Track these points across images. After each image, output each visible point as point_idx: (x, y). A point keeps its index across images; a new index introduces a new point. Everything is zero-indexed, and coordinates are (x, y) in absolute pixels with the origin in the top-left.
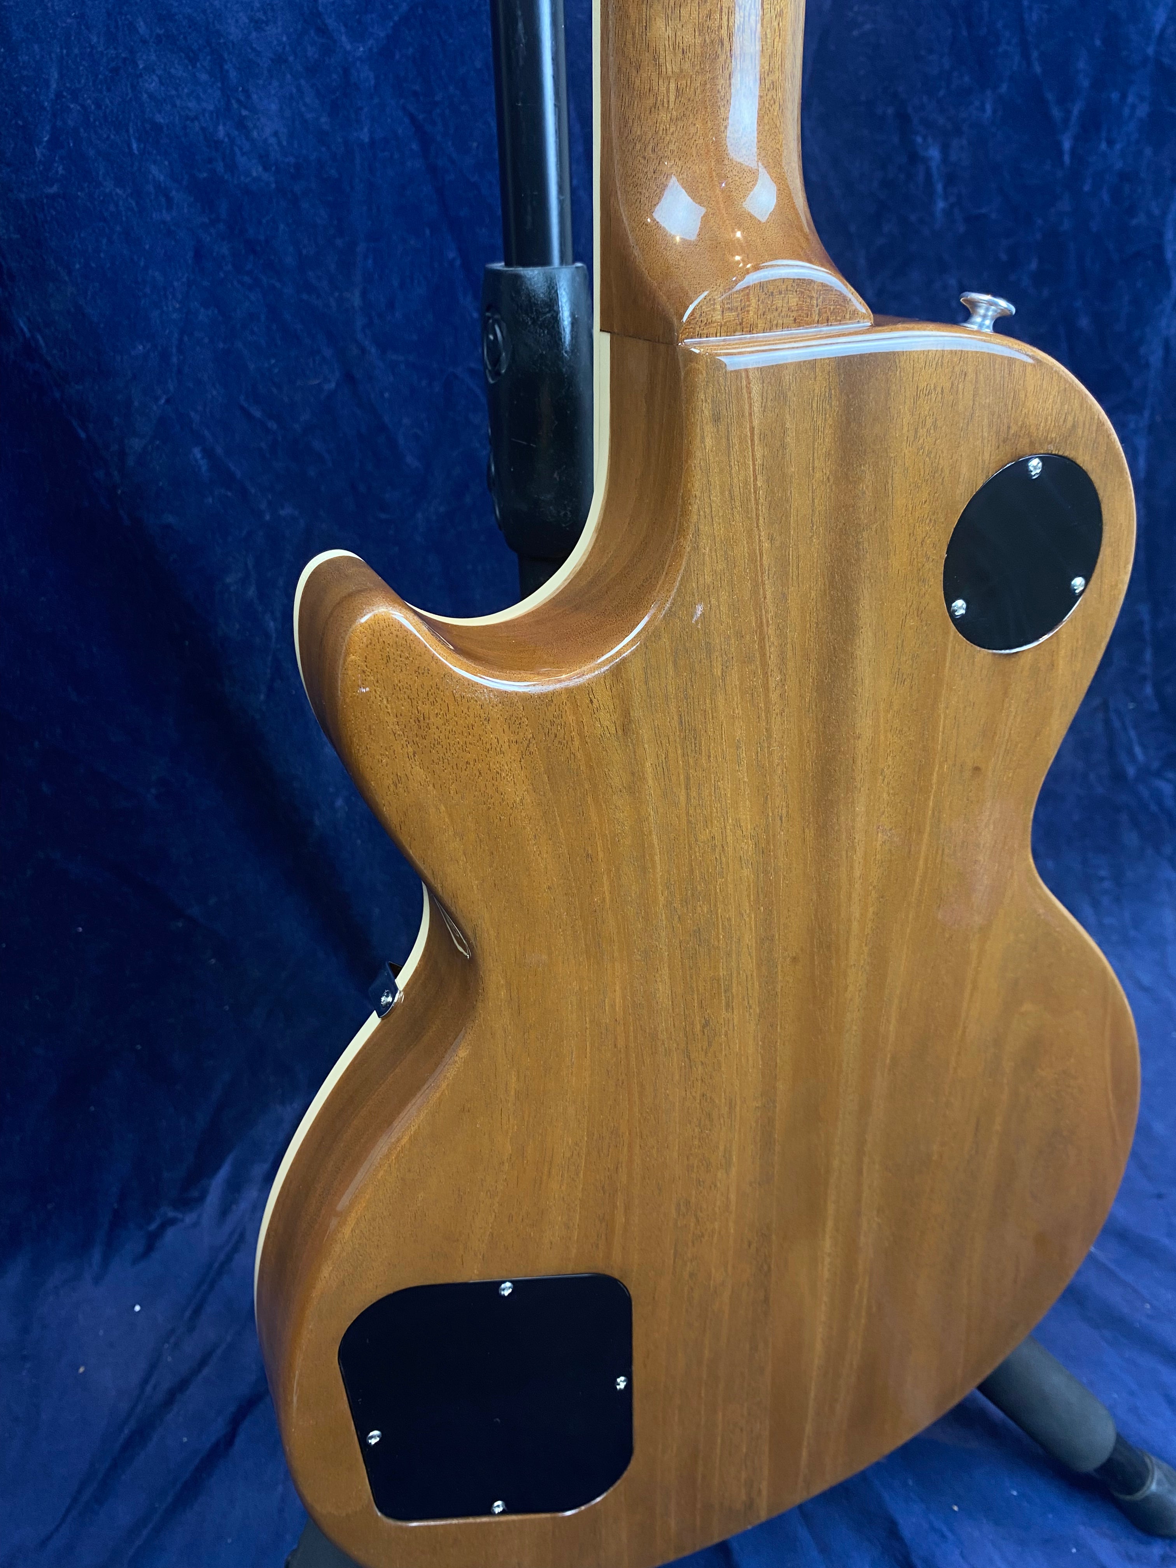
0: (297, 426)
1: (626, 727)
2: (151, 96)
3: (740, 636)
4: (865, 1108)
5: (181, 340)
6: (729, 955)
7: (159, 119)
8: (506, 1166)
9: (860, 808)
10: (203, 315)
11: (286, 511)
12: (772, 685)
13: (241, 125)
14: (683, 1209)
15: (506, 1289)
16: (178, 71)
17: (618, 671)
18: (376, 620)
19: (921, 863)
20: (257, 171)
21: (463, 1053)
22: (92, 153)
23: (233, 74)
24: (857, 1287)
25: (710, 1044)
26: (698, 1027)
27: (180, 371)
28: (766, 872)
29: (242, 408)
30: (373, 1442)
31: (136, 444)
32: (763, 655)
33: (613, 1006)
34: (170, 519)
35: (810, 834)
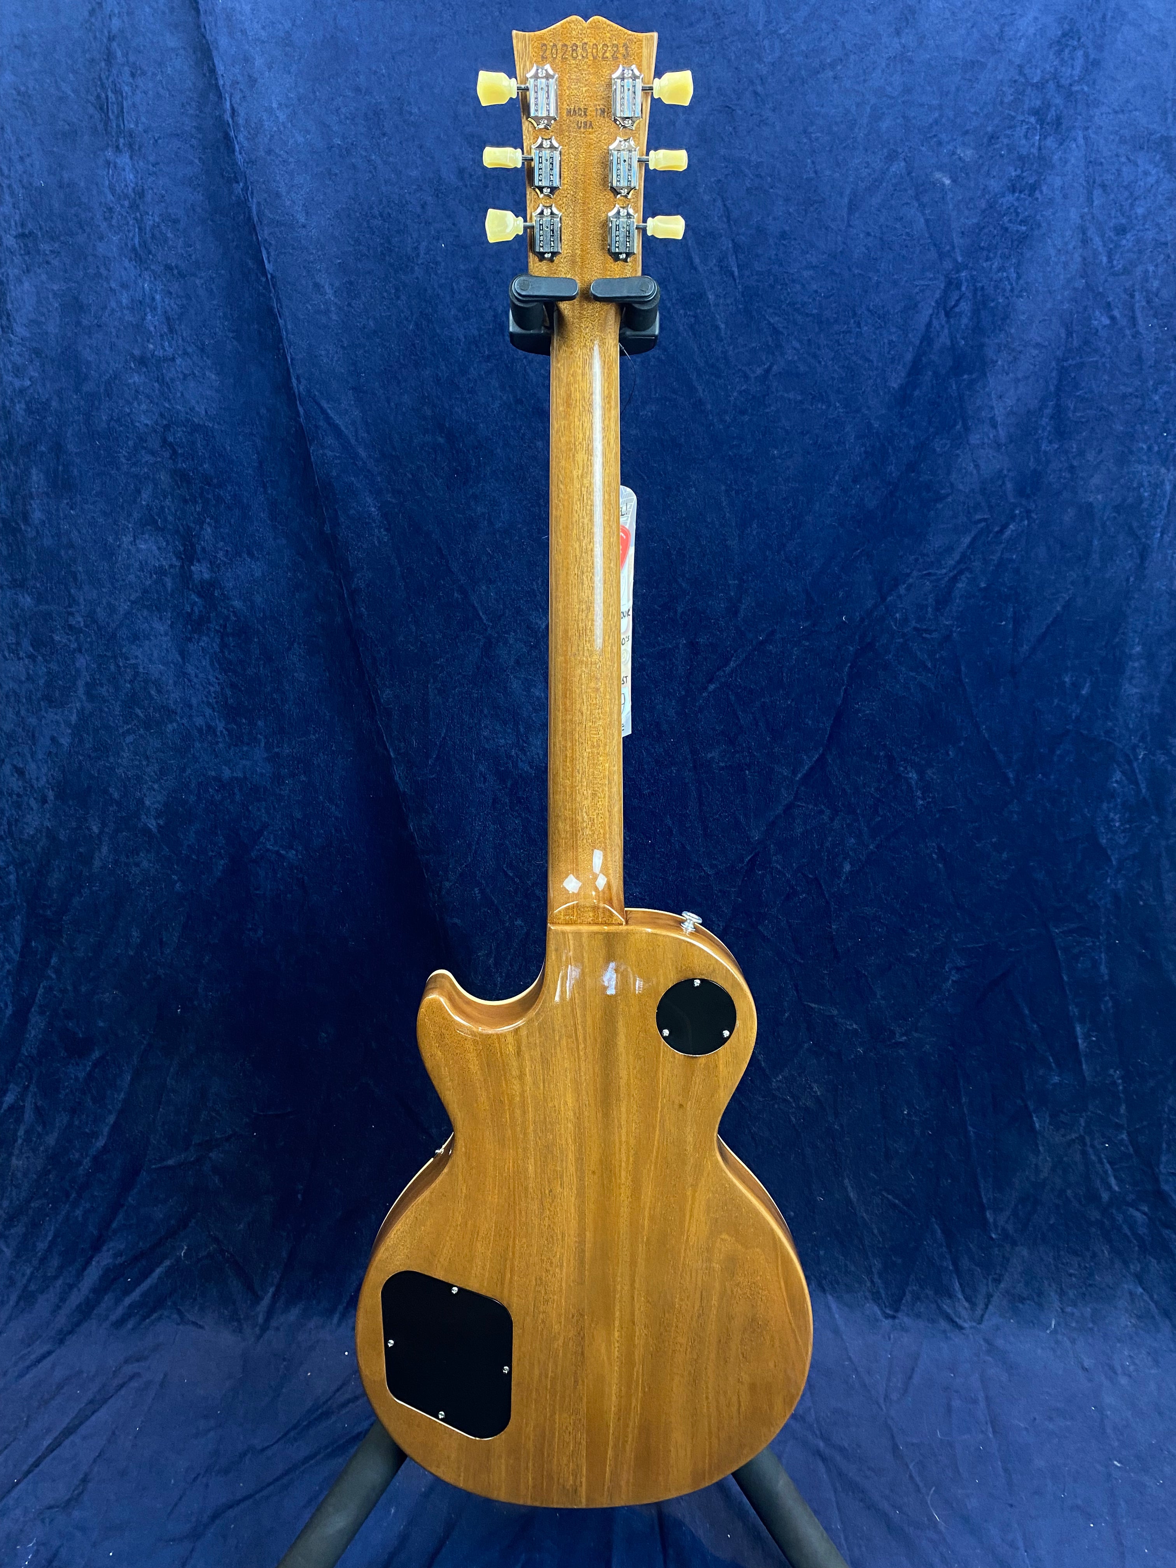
0: (529, 882)
1: (519, 1053)
2: (484, 737)
3: (566, 1026)
4: (633, 1263)
5: (479, 839)
6: (562, 1161)
7: (486, 746)
8: (459, 1228)
9: (623, 1109)
10: (492, 827)
11: (519, 922)
12: (580, 1048)
13: (522, 749)
14: (539, 1282)
15: (455, 1290)
16: (498, 728)
17: (517, 1031)
18: (432, 999)
19: (656, 1143)
20: (527, 768)
21: (446, 1170)
22: (453, 760)
23: (522, 730)
24: (635, 1370)
25: (553, 1201)
26: (547, 1192)
27: (476, 852)
28: (579, 1128)
29: (504, 871)
30: (390, 1345)
31: (447, 884)
32: (576, 1035)
33: (508, 1169)
34: (456, 920)
35: (599, 1115)
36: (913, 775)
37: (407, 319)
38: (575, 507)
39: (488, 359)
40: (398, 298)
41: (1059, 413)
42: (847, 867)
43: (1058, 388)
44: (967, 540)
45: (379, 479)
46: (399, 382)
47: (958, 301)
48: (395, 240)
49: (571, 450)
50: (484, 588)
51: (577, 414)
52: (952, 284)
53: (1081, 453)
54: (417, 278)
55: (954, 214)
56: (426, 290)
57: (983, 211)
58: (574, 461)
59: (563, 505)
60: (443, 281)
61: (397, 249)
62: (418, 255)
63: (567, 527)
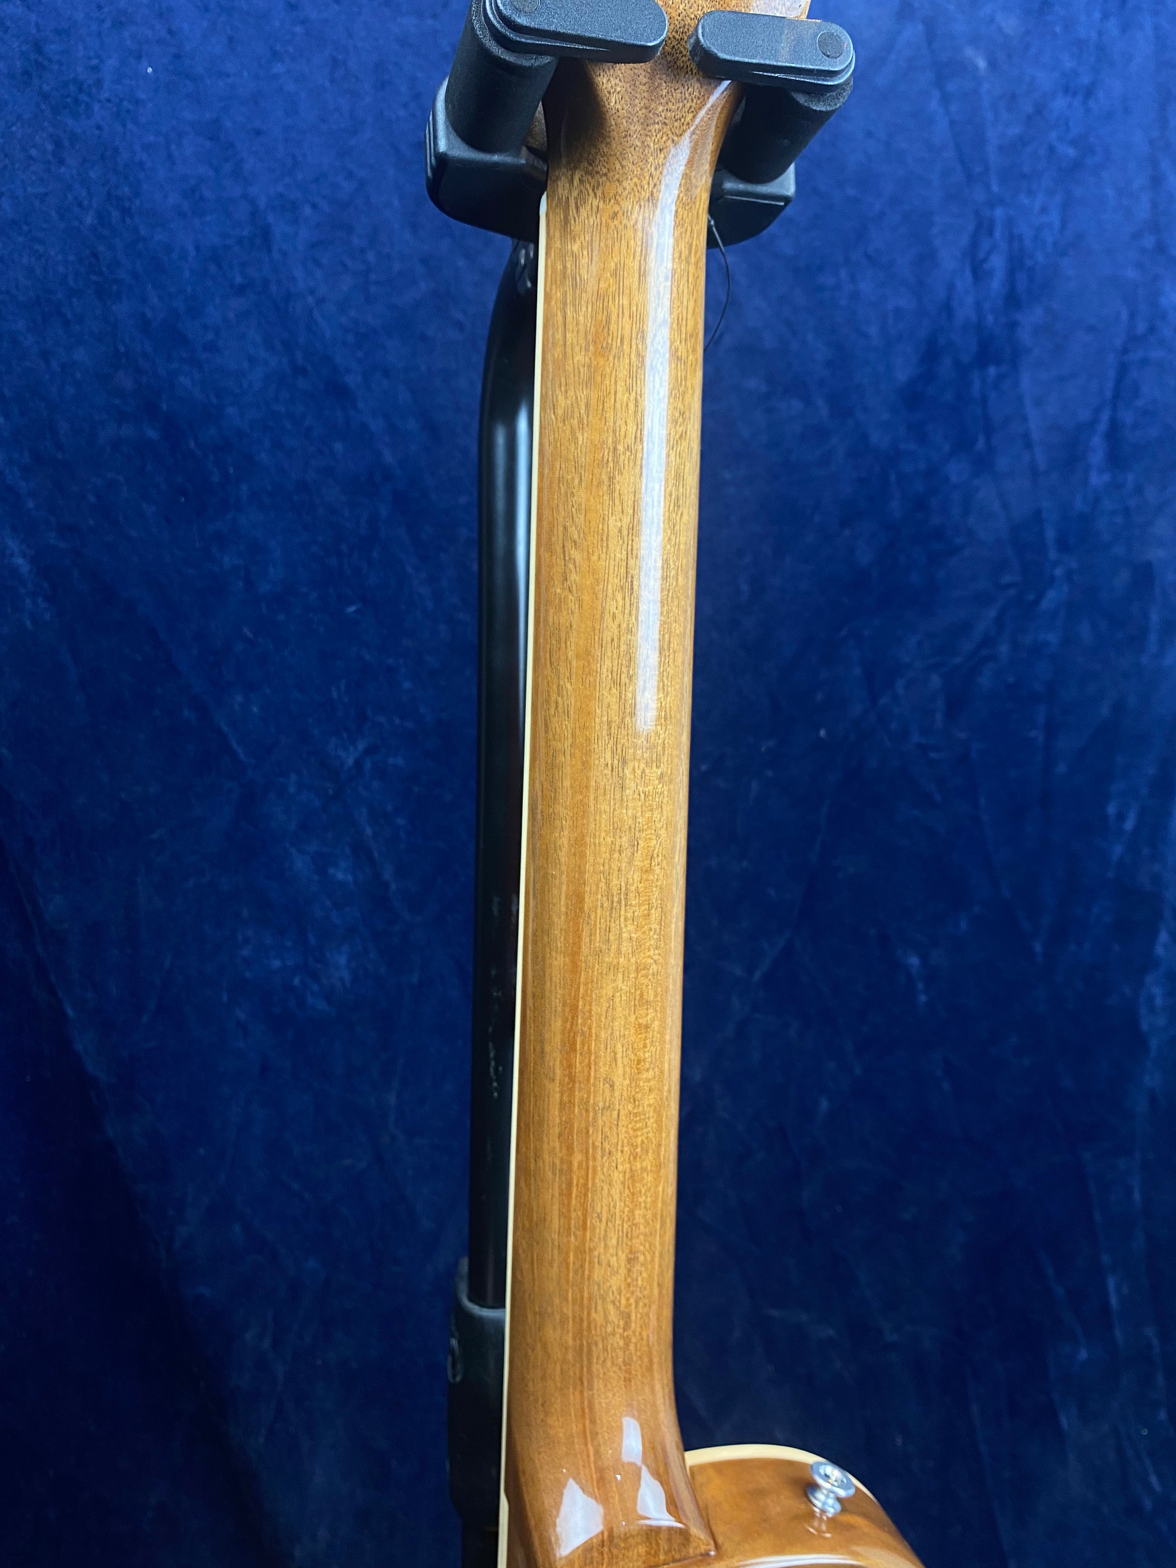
36: (914, 961)
37: (80, 205)
38: (611, 606)
39: (241, 290)
40: (61, 162)
41: (1114, 433)
42: (824, 1105)
43: (1116, 396)
44: (992, 613)
45: (31, 504)
46: (67, 323)
47: (989, 253)
48: (53, 48)
49: (603, 463)
50: (239, 698)
51: (623, 373)
52: (984, 227)
53: (1139, 490)
54: (99, 128)
55: (989, 116)
56: (116, 150)
57: (1029, 118)
58: (611, 492)
59: (580, 601)
60: (152, 138)
61: (56, 67)
62: (99, 83)
63: (588, 653)
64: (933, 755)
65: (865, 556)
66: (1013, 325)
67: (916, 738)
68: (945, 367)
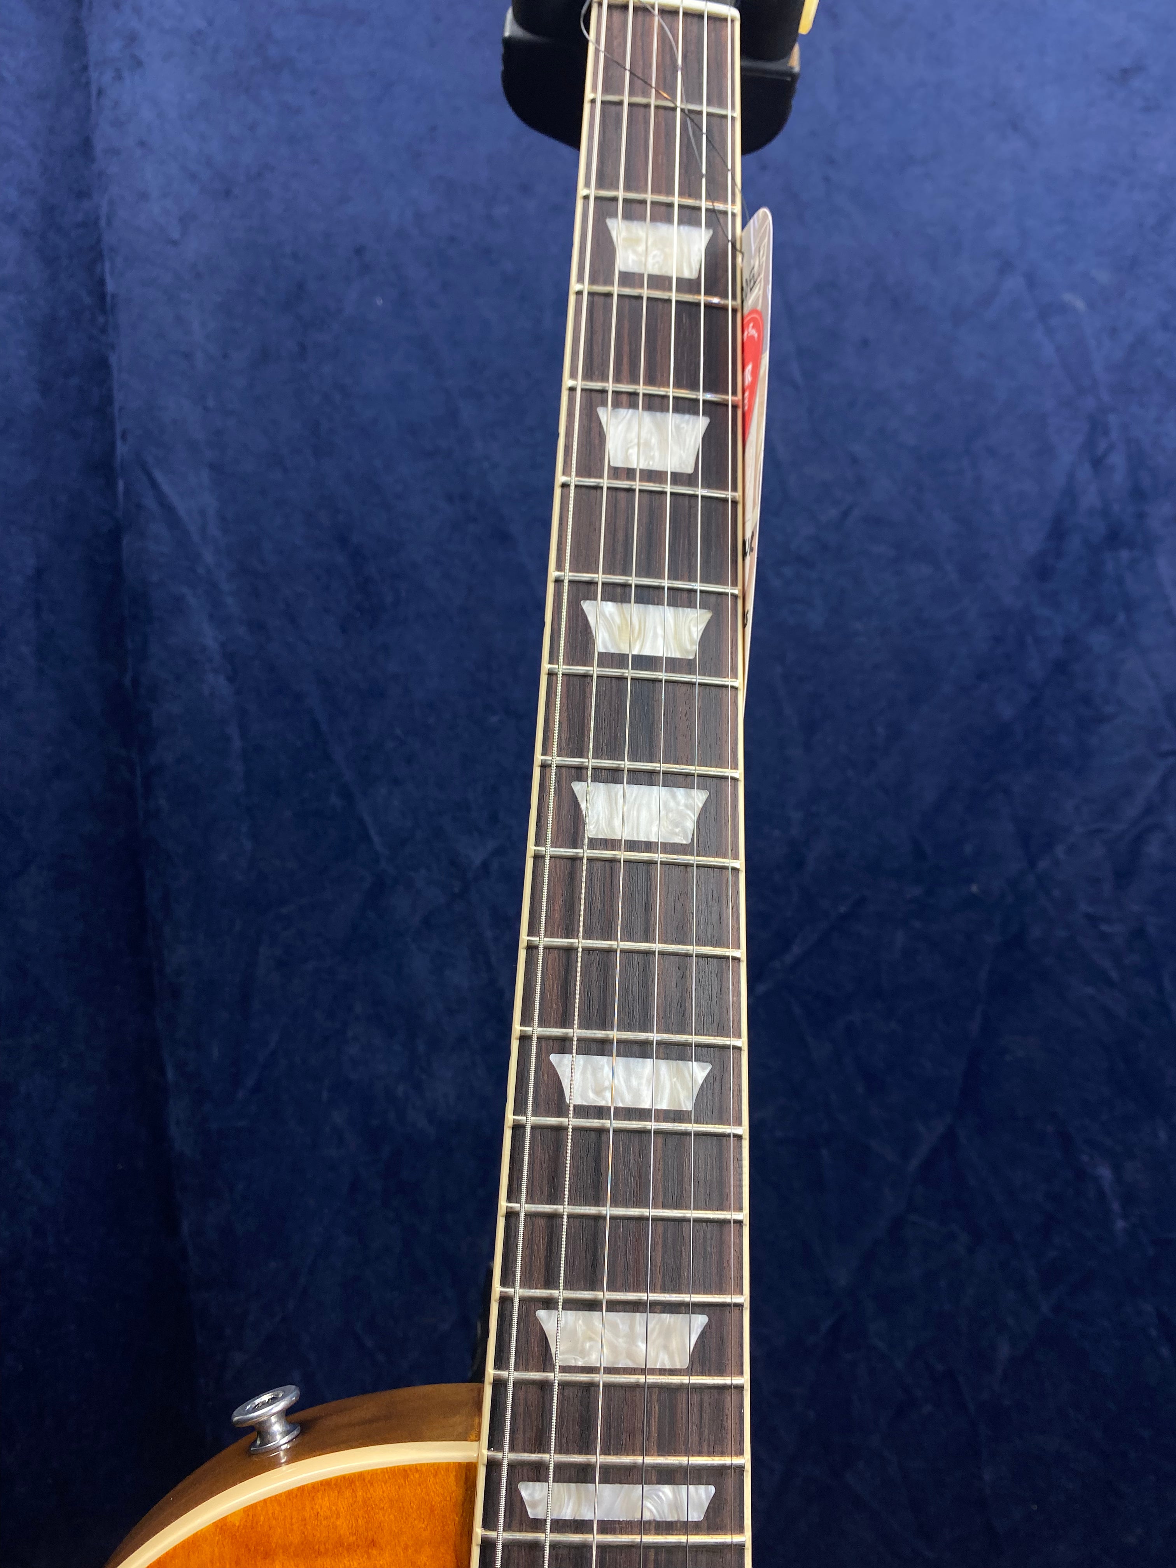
42: (1005, 1349)
44: (1153, 781)
47: (1108, 452)
50: (383, 791)
52: (1099, 429)
55: (1092, 343)
57: (1132, 346)
64: (1104, 928)
65: (1007, 711)
66: (1141, 516)
67: (1084, 907)
68: (1074, 544)
